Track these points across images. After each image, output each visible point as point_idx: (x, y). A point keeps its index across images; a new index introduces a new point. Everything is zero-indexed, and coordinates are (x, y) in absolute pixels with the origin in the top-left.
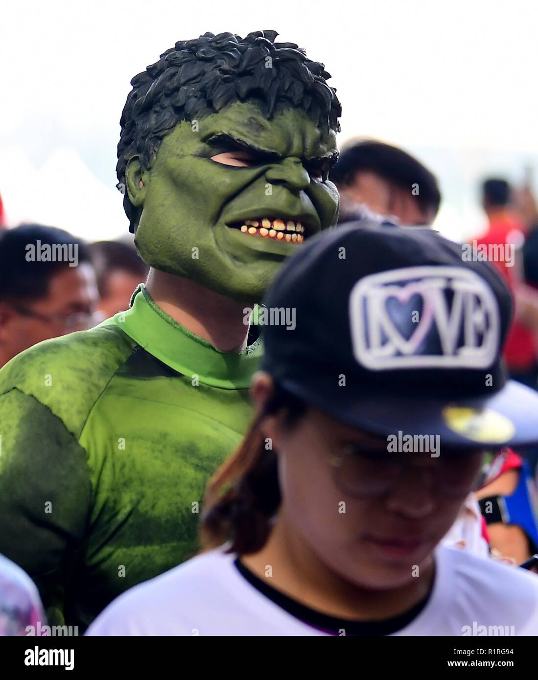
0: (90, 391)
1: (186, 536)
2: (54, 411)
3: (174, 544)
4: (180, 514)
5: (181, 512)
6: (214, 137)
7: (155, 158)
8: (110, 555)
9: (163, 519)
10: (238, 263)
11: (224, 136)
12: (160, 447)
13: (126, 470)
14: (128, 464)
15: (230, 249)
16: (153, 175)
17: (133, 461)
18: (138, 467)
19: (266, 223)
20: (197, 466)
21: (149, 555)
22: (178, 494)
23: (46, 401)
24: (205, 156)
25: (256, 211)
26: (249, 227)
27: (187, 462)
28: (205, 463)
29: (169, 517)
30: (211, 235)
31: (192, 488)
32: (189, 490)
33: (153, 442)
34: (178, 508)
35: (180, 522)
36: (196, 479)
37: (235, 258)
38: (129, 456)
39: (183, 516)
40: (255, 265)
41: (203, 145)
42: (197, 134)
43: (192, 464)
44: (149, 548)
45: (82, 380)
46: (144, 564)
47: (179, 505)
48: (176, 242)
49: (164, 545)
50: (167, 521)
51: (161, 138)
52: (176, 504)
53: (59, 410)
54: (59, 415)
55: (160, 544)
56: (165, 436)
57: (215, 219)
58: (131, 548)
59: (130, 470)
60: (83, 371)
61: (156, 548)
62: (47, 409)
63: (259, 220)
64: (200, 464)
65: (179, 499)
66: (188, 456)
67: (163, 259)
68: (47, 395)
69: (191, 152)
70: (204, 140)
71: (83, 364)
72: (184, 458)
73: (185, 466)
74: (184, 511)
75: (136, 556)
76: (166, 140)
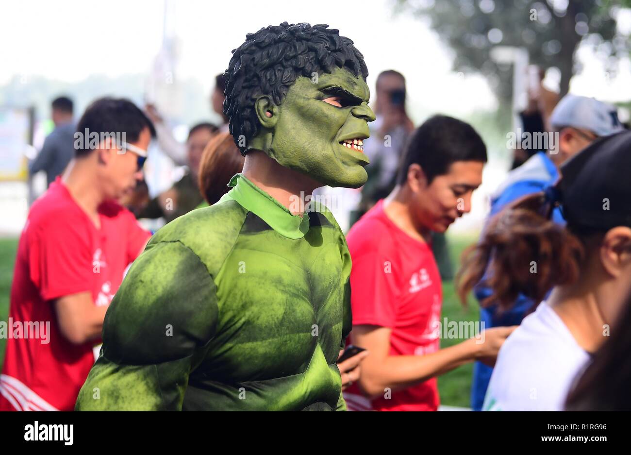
0: (226, 247)
1: (277, 335)
2: (202, 260)
3: (270, 340)
4: (273, 322)
5: (274, 320)
6: (330, 88)
7: (284, 99)
8: (231, 348)
9: (264, 326)
10: (346, 166)
11: (337, 88)
12: (263, 281)
13: (244, 297)
14: (245, 294)
15: (341, 158)
16: (283, 108)
17: (248, 291)
18: (251, 295)
19: (355, 142)
20: (283, 291)
21: (255, 348)
22: (273, 310)
23: (198, 253)
24: (319, 98)
25: (354, 134)
26: (347, 143)
27: (277, 289)
28: (286, 288)
29: (267, 324)
30: (330, 149)
31: (280, 305)
32: (279, 306)
33: (260, 278)
34: (272, 318)
35: (274, 327)
36: (282, 299)
37: (344, 163)
38: (245, 288)
39: (275, 323)
40: (355, 168)
41: (319, 92)
42: (316, 85)
43: (280, 290)
44: (255, 344)
45: (222, 240)
46: (252, 353)
47: (273, 316)
48: (308, 152)
49: (264, 341)
50: (266, 327)
51: (288, 87)
52: (272, 315)
53: (205, 260)
54: (205, 263)
55: (262, 341)
56: (265, 273)
57: (332, 139)
58: (244, 344)
59: (246, 297)
60: (222, 233)
61: (259, 343)
62: (198, 258)
63: (353, 140)
64: (284, 289)
65: (273, 313)
66: (278, 285)
67: (295, 161)
68: (199, 249)
69: (313, 96)
70: (320, 90)
71: (222, 229)
72: (276, 286)
73: (277, 292)
74: (276, 320)
75: (247, 348)
76: (292, 88)
